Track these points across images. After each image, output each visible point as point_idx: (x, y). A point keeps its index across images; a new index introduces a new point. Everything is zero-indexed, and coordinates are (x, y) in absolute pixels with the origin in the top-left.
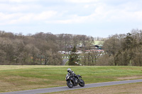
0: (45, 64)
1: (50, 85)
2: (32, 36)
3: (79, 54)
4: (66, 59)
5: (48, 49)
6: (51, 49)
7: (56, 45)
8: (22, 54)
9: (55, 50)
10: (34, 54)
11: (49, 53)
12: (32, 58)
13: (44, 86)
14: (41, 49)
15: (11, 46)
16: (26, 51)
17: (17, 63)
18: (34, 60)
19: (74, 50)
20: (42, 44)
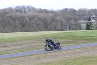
0: (70, 30)
1: (73, 44)
2: (60, 11)
3: (93, 22)
4: (84, 26)
5: (71, 19)
6: (73, 20)
7: (77, 17)
8: (54, 23)
9: (76, 20)
10: (61, 23)
11: (72, 22)
12: (60, 26)
13: (68, 44)
14: (66, 20)
15: (46, 18)
16: (56, 21)
17: (50, 29)
18: (62, 27)
19: (89, 19)
20: (67, 16)
